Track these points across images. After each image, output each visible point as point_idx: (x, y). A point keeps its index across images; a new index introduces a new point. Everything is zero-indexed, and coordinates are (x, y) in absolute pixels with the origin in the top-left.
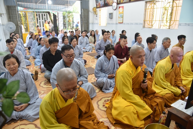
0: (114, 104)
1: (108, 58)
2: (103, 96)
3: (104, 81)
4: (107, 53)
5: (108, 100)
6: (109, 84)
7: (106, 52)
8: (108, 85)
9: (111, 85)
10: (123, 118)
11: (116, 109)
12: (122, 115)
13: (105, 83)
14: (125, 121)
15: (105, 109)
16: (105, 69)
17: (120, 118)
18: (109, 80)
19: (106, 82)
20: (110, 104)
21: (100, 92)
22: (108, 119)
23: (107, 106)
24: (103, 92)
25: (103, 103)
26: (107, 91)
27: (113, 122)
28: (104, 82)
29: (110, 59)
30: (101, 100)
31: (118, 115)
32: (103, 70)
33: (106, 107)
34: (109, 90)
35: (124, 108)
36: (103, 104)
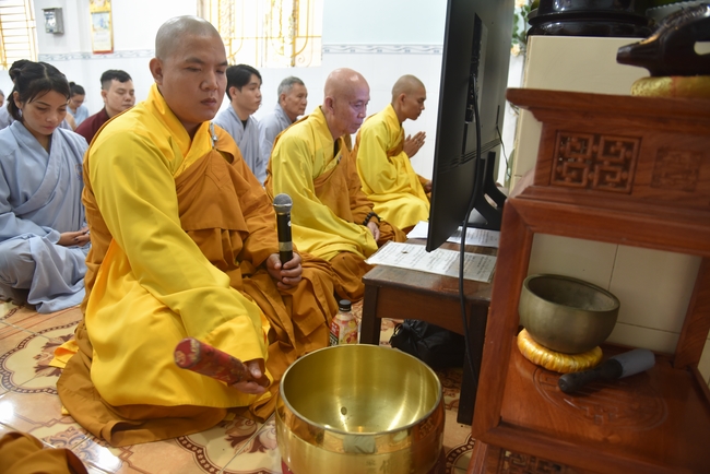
0: (99, 332)
1: (35, 134)
2: (35, 330)
3: (33, 252)
4: (28, 109)
5: (66, 339)
6: (67, 269)
7: (23, 99)
8: (61, 269)
9: (74, 271)
10: (157, 385)
11: (110, 350)
12: (148, 366)
13: (38, 258)
14: (170, 391)
15: (53, 381)
16: (28, 191)
17: (141, 390)
18: (62, 251)
19: (44, 255)
20: (76, 349)
21: (20, 315)
22: (76, 421)
23: (60, 362)
24: (33, 308)
25: (38, 357)
26: (59, 303)
27: (103, 425)
28: (31, 257)
29: (50, 137)
30: (22, 345)
31: (125, 375)
32: (22, 198)
33: (57, 371)
36: (35, 363)
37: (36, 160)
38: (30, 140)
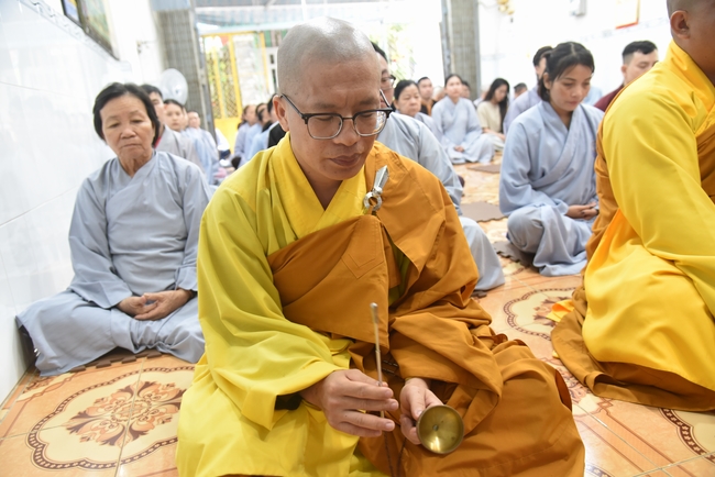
1: (558, 112)
2: (537, 287)
3: (543, 219)
4: (556, 87)
5: (562, 299)
6: (571, 240)
7: (552, 79)
8: (565, 239)
9: (577, 243)
10: (646, 344)
12: (641, 325)
13: (547, 225)
15: (548, 330)
19: (552, 222)
20: (572, 309)
21: (526, 274)
22: (564, 365)
23: (557, 316)
24: (537, 270)
25: (538, 309)
26: (559, 269)
27: (586, 373)
28: (541, 223)
29: (570, 114)
30: (525, 297)
31: (615, 330)
32: (540, 174)
33: (553, 323)
34: (567, 263)
35: (653, 283)
36: (535, 313)
37: (556, 137)
38: (555, 119)
